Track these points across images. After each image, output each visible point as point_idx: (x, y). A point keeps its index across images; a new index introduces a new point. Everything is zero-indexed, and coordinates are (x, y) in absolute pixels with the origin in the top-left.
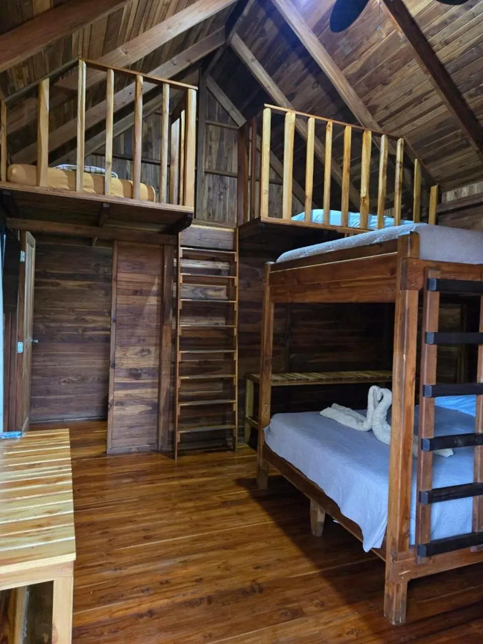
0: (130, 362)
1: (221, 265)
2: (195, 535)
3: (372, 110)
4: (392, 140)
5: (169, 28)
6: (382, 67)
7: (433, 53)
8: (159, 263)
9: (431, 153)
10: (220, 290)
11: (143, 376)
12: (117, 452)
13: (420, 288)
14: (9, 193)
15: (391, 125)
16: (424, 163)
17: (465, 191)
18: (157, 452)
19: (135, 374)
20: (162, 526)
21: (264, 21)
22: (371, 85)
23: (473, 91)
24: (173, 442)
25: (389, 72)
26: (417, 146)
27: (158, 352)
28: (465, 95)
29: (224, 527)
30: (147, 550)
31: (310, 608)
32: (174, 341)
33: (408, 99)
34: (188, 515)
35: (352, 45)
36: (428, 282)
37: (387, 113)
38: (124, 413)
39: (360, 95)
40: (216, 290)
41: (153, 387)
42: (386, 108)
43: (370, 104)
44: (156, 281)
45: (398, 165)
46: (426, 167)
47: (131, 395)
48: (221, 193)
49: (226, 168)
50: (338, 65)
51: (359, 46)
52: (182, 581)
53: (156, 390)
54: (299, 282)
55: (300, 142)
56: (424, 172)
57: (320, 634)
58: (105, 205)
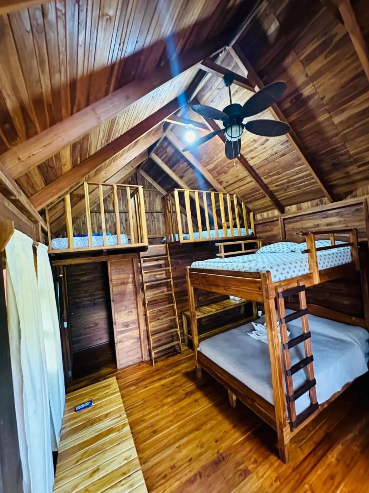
0: (123, 319)
1: (161, 262)
2: (179, 423)
3: (221, 183)
4: (231, 195)
5: (125, 159)
6: (224, 167)
7: (247, 162)
8: (131, 267)
9: (249, 200)
10: (163, 274)
11: (131, 325)
12: (122, 367)
13: (275, 297)
14: (54, 255)
15: (229, 189)
16: (246, 203)
17: (265, 215)
18: (142, 362)
19: (126, 325)
20: (160, 420)
21: (166, 147)
22: (219, 174)
23: (266, 176)
24: (150, 355)
25: (227, 169)
26: (243, 197)
27: (136, 311)
28: (262, 178)
29: (192, 413)
30: (157, 442)
31: (251, 467)
32: (144, 304)
33: (236, 179)
34: (171, 408)
35: (209, 158)
36: (278, 294)
37: (228, 184)
38: (123, 346)
39: (214, 177)
40: (160, 274)
41: (136, 329)
42: (227, 182)
43: (219, 180)
44: (131, 276)
45: (235, 206)
46: (247, 205)
47: (125, 336)
48: (153, 221)
49: (153, 210)
50: (203, 165)
51: (213, 158)
52: (182, 463)
53: (138, 330)
54: (206, 281)
55: (192, 201)
56: (246, 207)
57: (262, 486)
58: (104, 251)
